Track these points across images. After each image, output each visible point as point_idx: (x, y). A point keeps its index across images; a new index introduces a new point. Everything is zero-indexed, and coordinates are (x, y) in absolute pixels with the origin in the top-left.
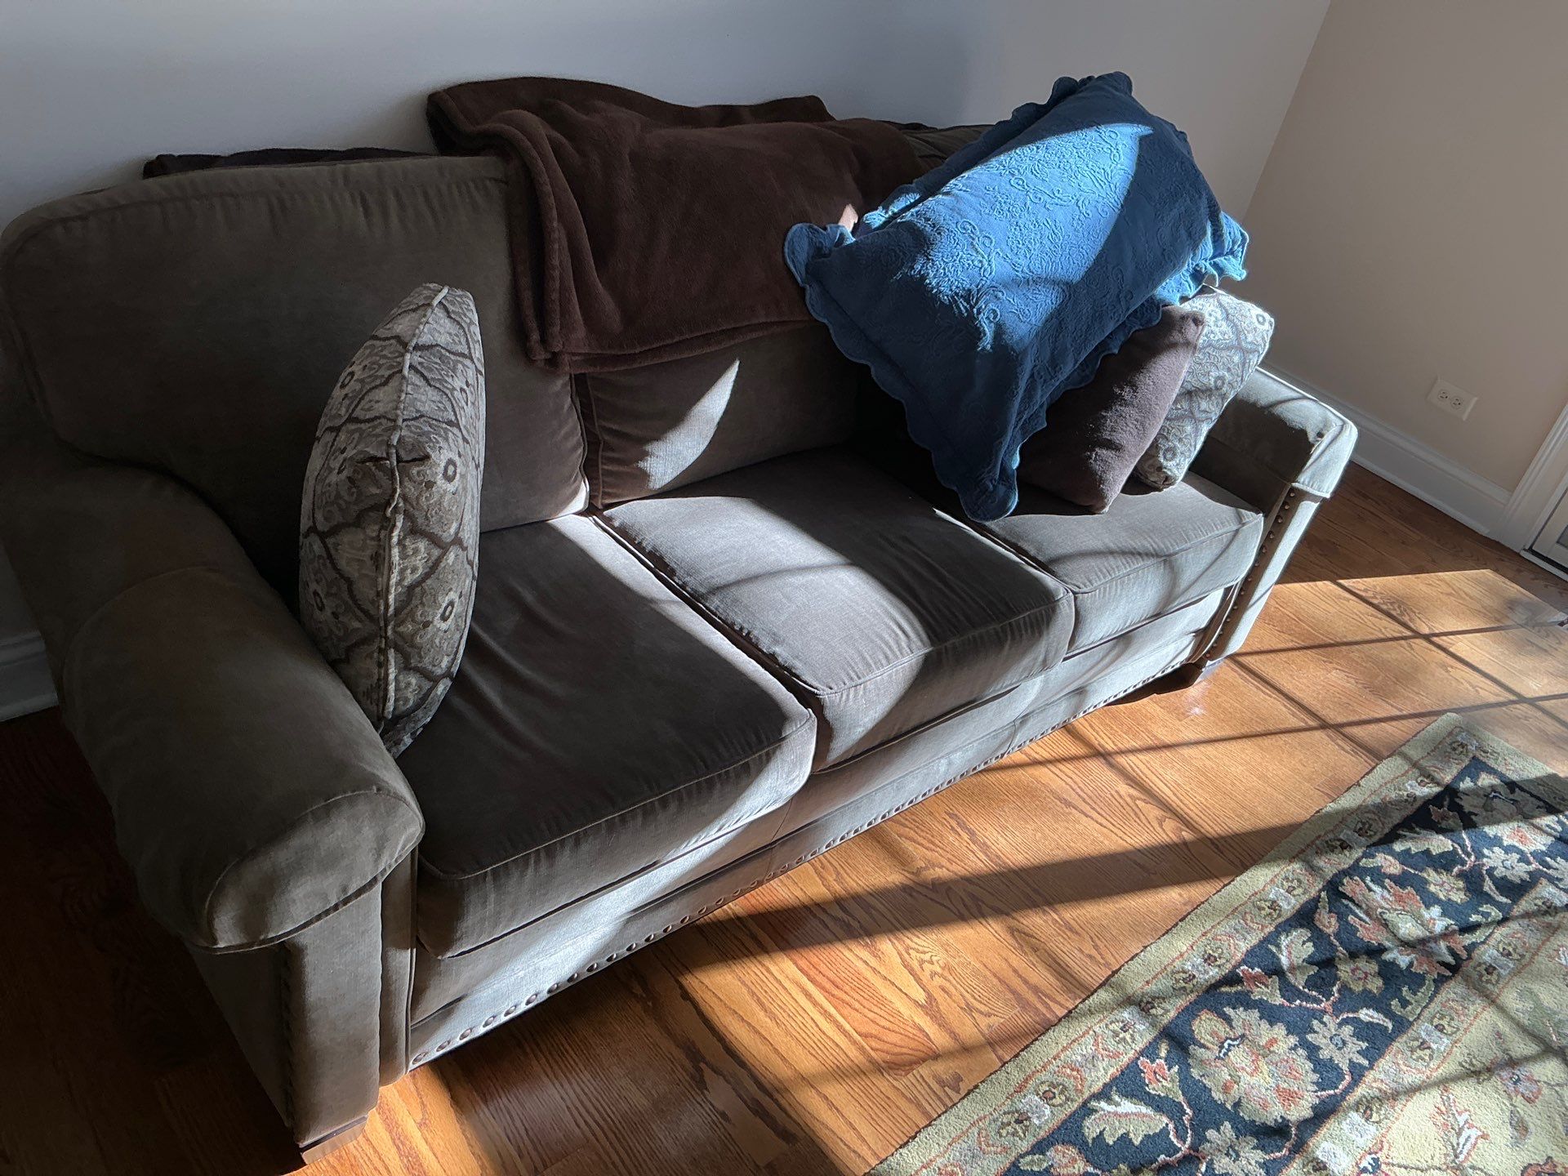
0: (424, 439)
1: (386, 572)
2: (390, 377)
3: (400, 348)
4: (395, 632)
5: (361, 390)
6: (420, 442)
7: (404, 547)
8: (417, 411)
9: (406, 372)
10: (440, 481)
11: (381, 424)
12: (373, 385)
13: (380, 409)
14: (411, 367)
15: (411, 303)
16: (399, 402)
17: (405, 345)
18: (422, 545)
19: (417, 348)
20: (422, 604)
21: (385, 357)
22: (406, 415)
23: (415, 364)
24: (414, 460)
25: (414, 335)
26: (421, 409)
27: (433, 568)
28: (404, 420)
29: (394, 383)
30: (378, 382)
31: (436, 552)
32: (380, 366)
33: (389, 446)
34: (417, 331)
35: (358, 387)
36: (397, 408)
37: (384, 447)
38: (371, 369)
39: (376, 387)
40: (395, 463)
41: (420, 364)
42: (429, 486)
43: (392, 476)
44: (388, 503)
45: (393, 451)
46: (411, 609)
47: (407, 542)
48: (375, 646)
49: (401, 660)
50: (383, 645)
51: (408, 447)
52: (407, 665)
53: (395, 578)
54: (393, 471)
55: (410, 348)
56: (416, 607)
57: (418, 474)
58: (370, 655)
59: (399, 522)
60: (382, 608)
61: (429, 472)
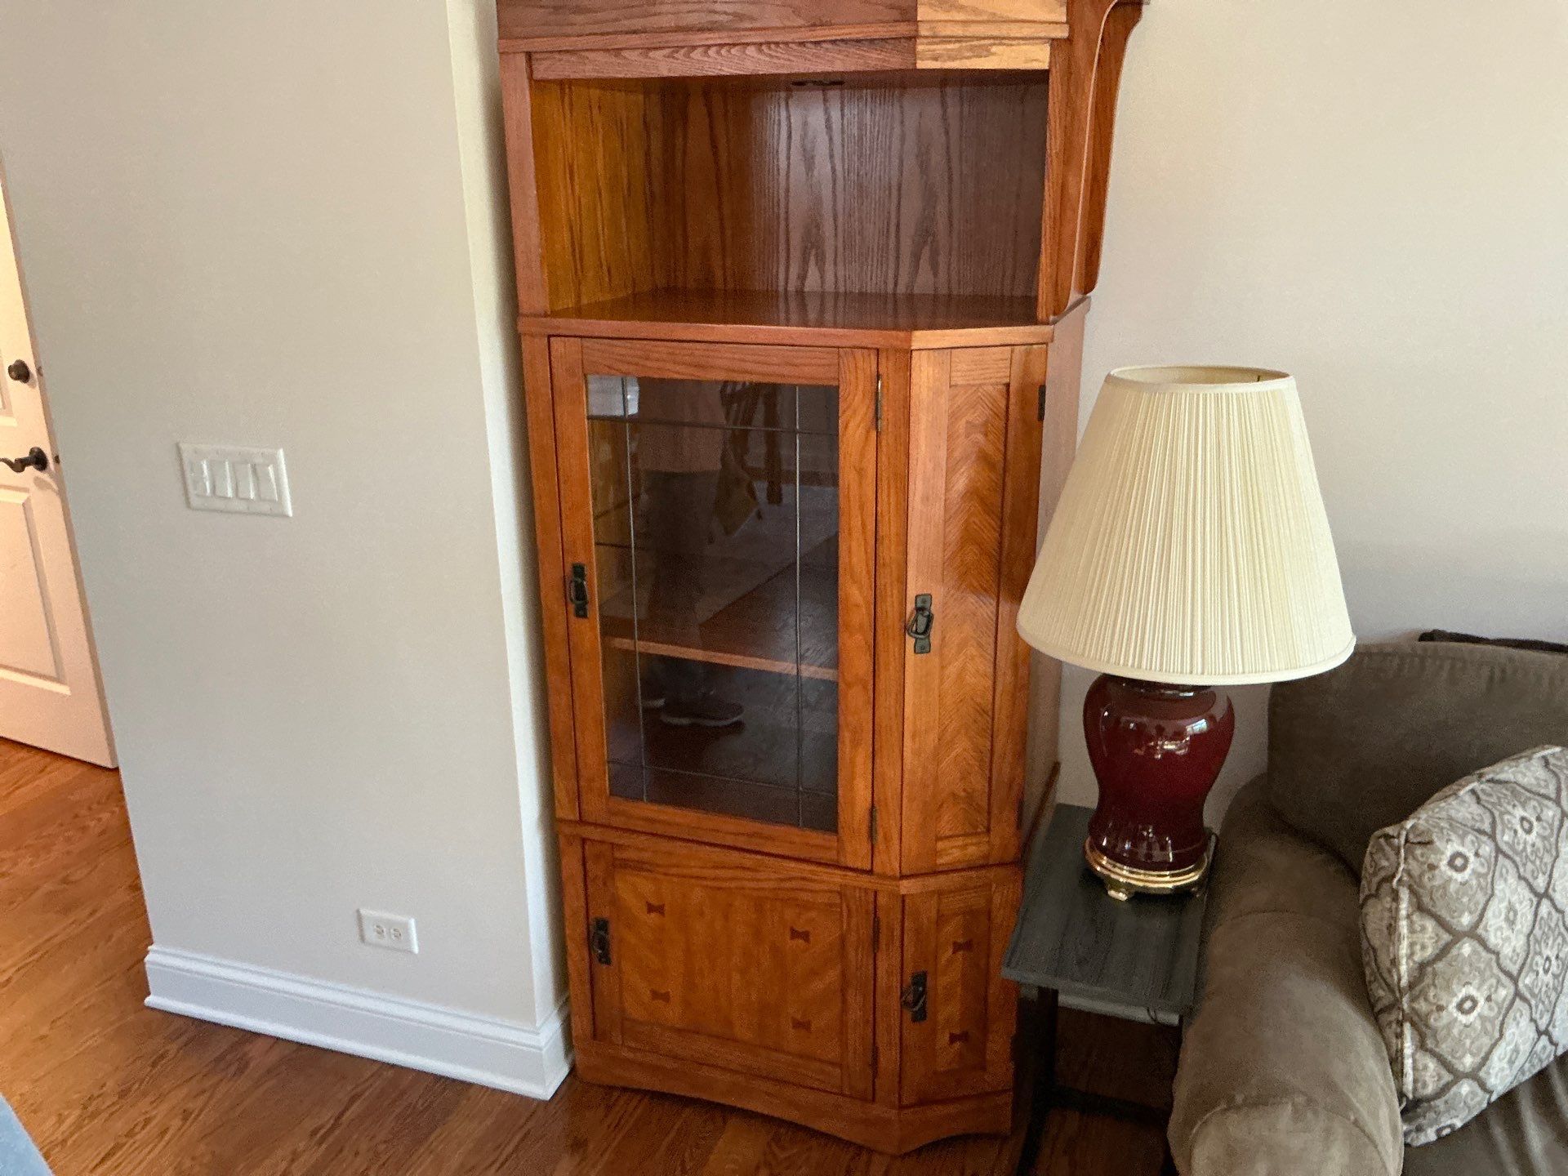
0: (1436, 831)
1: (1396, 942)
4: (1410, 1005)
6: (1431, 832)
7: (1412, 922)
8: (1449, 815)
9: (1462, 792)
10: (1444, 868)
14: (1472, 791)
18: (1430, 926)
19: (1490, 780)
20: (1434, 984)
23: (1476, 789)
24: (1420, 844)
25: (1496, 773)
26: (1454, 815)
31: (1445, 938)
33: (1402, 828)
34: (1501, 771)
40: (1403, 841)
41: (1482, 790)
42: (1432, 867)
43: (1398, 853)
44: (1393, 876)
45: (1404, 833)
46: (1424, 987)
47: (1415, 917)
48: (1393, 1017)
49: (1418, 1038)
50: (1401, 1017)
51: (1417, 832)
52: (1422, 1046)
53: (1404, 950)
54: (1399, 848)
55: (1484, 779)
56: (1428, 986)
57: (1422, 855)
58: (1390, 1023)
59: (1404, 894)
60: (1396, 978)
61: (1432, 856)
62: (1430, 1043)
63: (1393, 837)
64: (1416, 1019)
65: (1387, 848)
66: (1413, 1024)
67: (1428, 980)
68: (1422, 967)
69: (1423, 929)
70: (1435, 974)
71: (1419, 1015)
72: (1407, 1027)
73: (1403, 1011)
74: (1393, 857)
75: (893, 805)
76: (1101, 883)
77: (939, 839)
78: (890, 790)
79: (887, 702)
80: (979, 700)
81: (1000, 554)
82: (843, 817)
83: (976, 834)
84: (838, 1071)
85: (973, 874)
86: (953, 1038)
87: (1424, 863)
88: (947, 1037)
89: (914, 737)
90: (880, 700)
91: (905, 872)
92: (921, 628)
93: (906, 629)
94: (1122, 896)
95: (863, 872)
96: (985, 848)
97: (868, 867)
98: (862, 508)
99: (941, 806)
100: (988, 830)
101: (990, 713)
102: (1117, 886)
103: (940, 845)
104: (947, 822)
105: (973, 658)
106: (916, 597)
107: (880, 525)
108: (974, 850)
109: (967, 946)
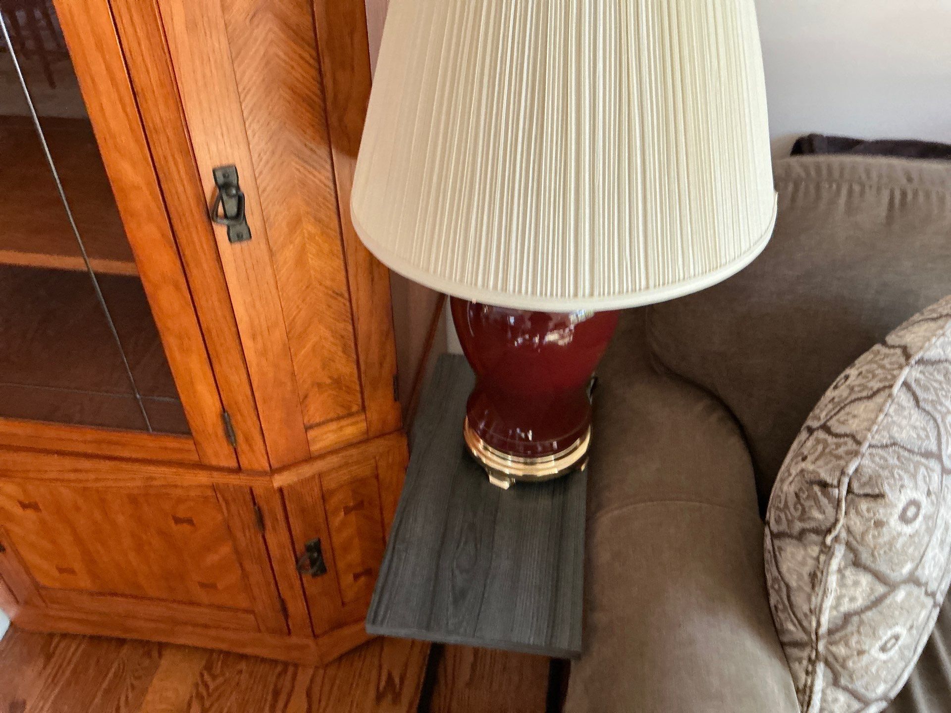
0: (886, 473)
1: (820, 594)
2: (879, 391)
3: (902, 360)
4: (827, 648)
5: (846, 398)
6: (880, 476)
7: (843, 577)
8: (891, 437)
9: (896, 389)
10: (894, 522)
11: (845, 444)
12: (860, 395)
13: (853, 426)
14: (906, 384)
15: (934, 311)
16: (874, 422)
17: (907, 356)
18: (865, 580)
19: (920, 362)
20: (859, 632)
21: (883, 367)
22: (877, 439)
23: (909, 380)
24: (866, 495)
25: (921, 348)
26: (896, 435)
27: (877, 602)
28: (870, 446)
29: (879, 399)
30: (864, 394)
31: (881, 589)
32: (874, 376)
33: (843, 473)
34: (927, 344)
35: (845, 394)
36: (869, 430)
37: (838, 474)
38: (865, 377)
39: (859, 399)
40: (844, 492)
41: (917, 381)
42: (879, 524)
43: (838, 506)
44: (829, 531)
45: (846, 480)
46: (846, 635)
47: (848, 573)
48: (805, 654)
49: (830, 675)
50: (813, 656)
51: (864, 480)
52: (836, 683)
53: (829, 602)
54: (839, 501)
55: (913, 362)
56: (852, 634)
57: (868, 510)
58: (800, 660)
59: (840, 551)
60: (814, 624)
61: (881, 511)
62: (843, 681)
63: (832, 486)
64: (831, 659)
65: (824, 501)
66: (827, 663)
67: (850, 628)
68: (847, 618)
69: (856, 583)
70: (861, 622)
71: (836, 659)
72: (821, 668)
73: (817, 650)
74: (830, 510)
75: (246, 408)
76: (482, 471)
77: (308, 428)
78: (241, 394)
79: (209, 302)
80: (328, 283)
81: (324, 100)
82: (195, 423)
83: (350, 415)
84: (252, 617)
85: (353, 451)
86: (356, 577)
87: (869, 520)
88: (351, 577)
89: (254, 337)
90: (202, 302)
91: (275, 465)
92: (232, 209)
93: (211, 216)
94: (505, 485)
95: (230, 471)
96: (363, 426)
97: (233, 464)
98: (100, 46)
99: (306, 397)
100: (364, 408)
101: (346, 295)
102: (501, 475)
103: (311, 434)
104: (316, 410)
105: (311, 237)
106: (214, 172)
107: (132, 72)
108: (351, 430)
109: (359, 506)
